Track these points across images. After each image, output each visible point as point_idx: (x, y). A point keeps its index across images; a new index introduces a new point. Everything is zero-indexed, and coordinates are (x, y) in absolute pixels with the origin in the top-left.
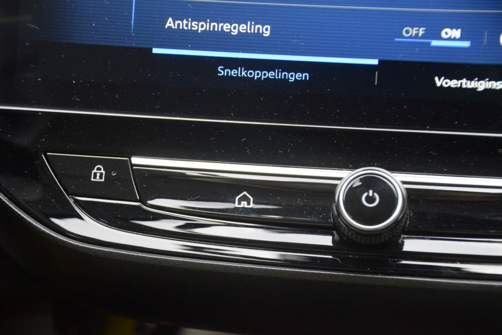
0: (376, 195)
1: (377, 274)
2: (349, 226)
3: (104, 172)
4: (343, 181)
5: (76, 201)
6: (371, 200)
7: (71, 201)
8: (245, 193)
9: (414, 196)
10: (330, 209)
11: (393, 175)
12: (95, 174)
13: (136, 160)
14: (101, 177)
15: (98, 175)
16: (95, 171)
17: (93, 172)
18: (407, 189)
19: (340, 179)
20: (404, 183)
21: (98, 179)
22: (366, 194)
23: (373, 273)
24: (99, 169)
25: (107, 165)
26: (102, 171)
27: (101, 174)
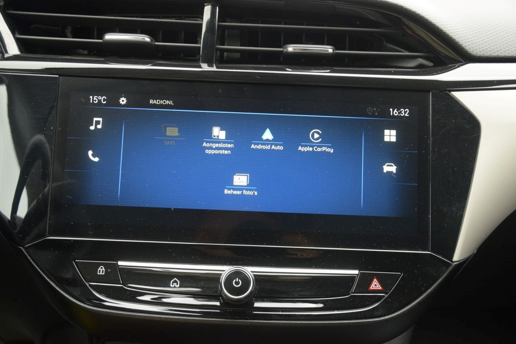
0: (240, 280)
1: (241, 319)
2: (226, 295)
3: (104, 270)
4: (225, 272)
5: (90, 285)
6: (237, 283)
7: (88, 285)
8: (175, 279)
9: (259, 279)
10: (218, 287)
11: (245, 268)
12: (100, 271)
13: (120, 263)
14: (103, 272)
16: (100, 269)
18: (254, 275)
19: (224, 271)
20: (252, 272)
21: (101, 273)
22: (235, 280)
23: (239, 319)
24: (102, 268)
25: (106, 266)
26: (103, 269)
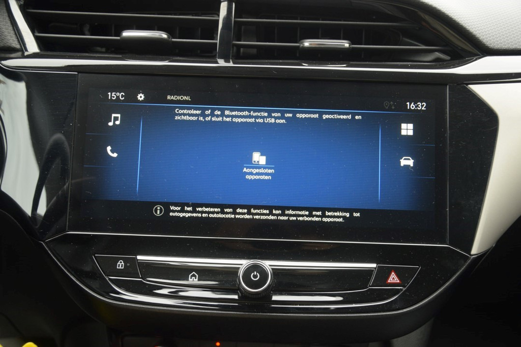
0: (258, 274)
1: (259, 313)
2: (244, 289)
3: (123, 264)
4: (243, 266)
5: (110, 279)
6: (255, 276)
7: (107, 279)
8: (194, 273)
9: (277, 272)
10: (236, 281)
11: (263, 262)
12: (119, 265)
13: (139, 257)
14: (122, 267)
15: (121, 265)
16: (119, 263)
17: (118, 264)
18: (272, 269)
19: (241, 265)
20: (270, 266)
21: (120, 268)
22: (253, 274)
23: (257, 312)
24: (121, 262)
25: (125, 260)
26: (123, 263)
27: (122, 265)
